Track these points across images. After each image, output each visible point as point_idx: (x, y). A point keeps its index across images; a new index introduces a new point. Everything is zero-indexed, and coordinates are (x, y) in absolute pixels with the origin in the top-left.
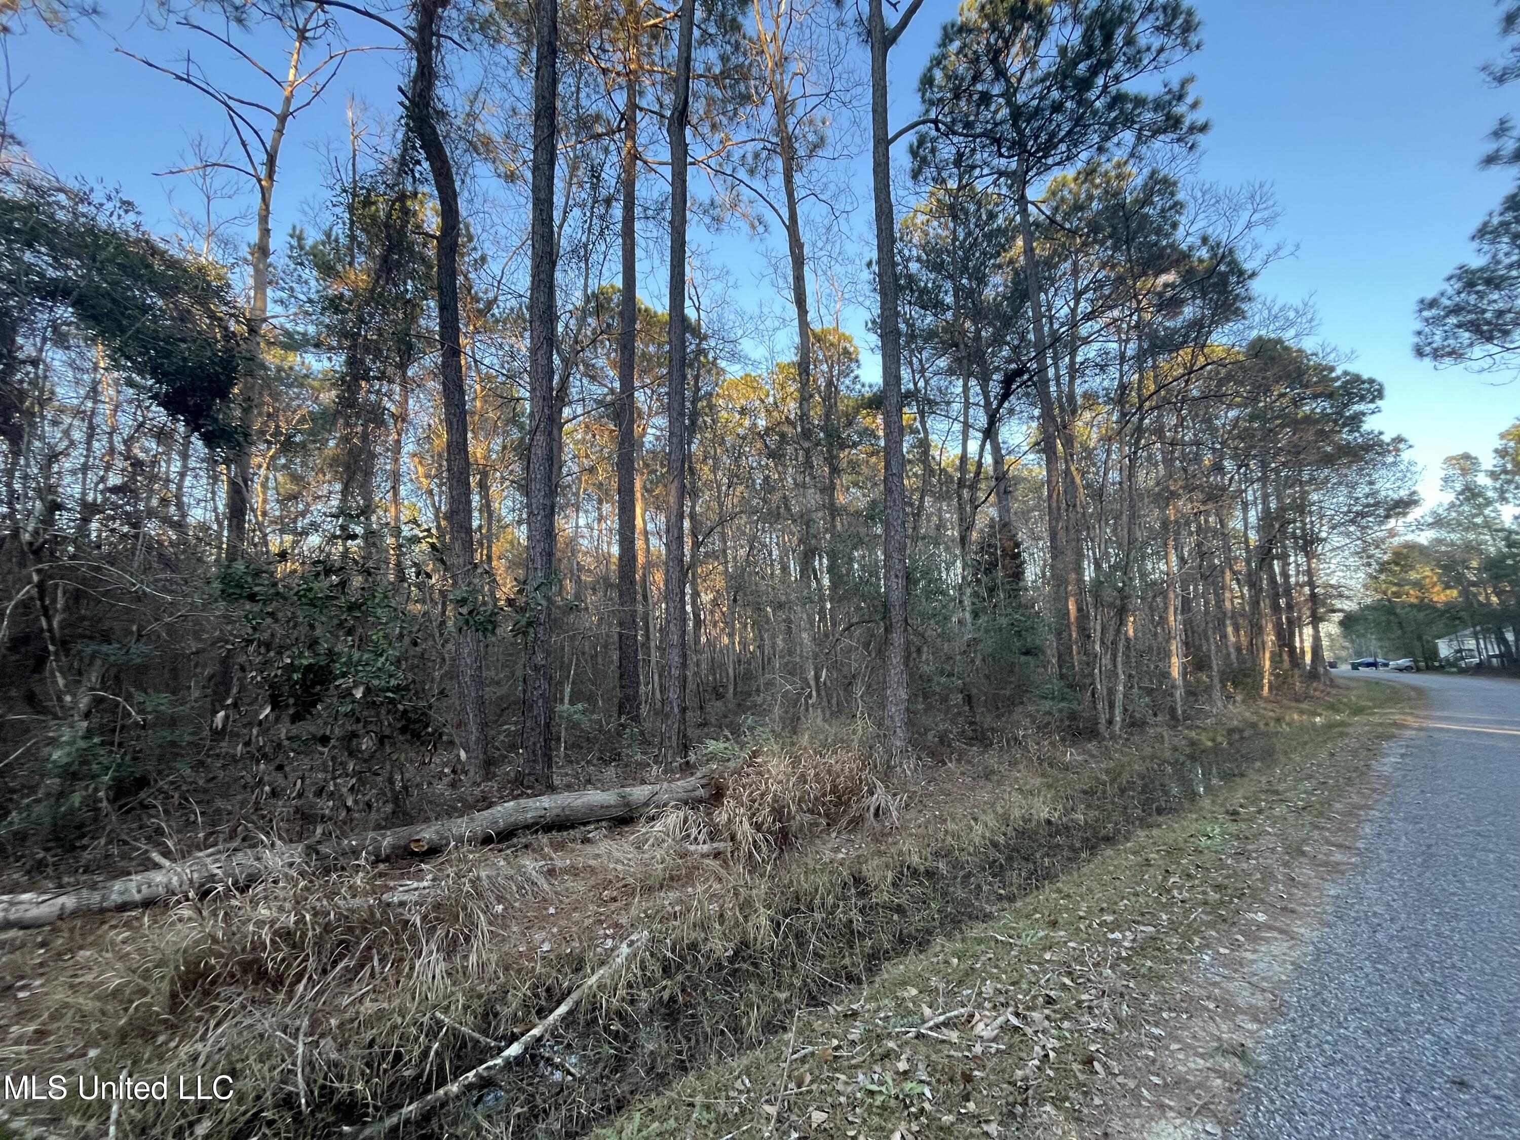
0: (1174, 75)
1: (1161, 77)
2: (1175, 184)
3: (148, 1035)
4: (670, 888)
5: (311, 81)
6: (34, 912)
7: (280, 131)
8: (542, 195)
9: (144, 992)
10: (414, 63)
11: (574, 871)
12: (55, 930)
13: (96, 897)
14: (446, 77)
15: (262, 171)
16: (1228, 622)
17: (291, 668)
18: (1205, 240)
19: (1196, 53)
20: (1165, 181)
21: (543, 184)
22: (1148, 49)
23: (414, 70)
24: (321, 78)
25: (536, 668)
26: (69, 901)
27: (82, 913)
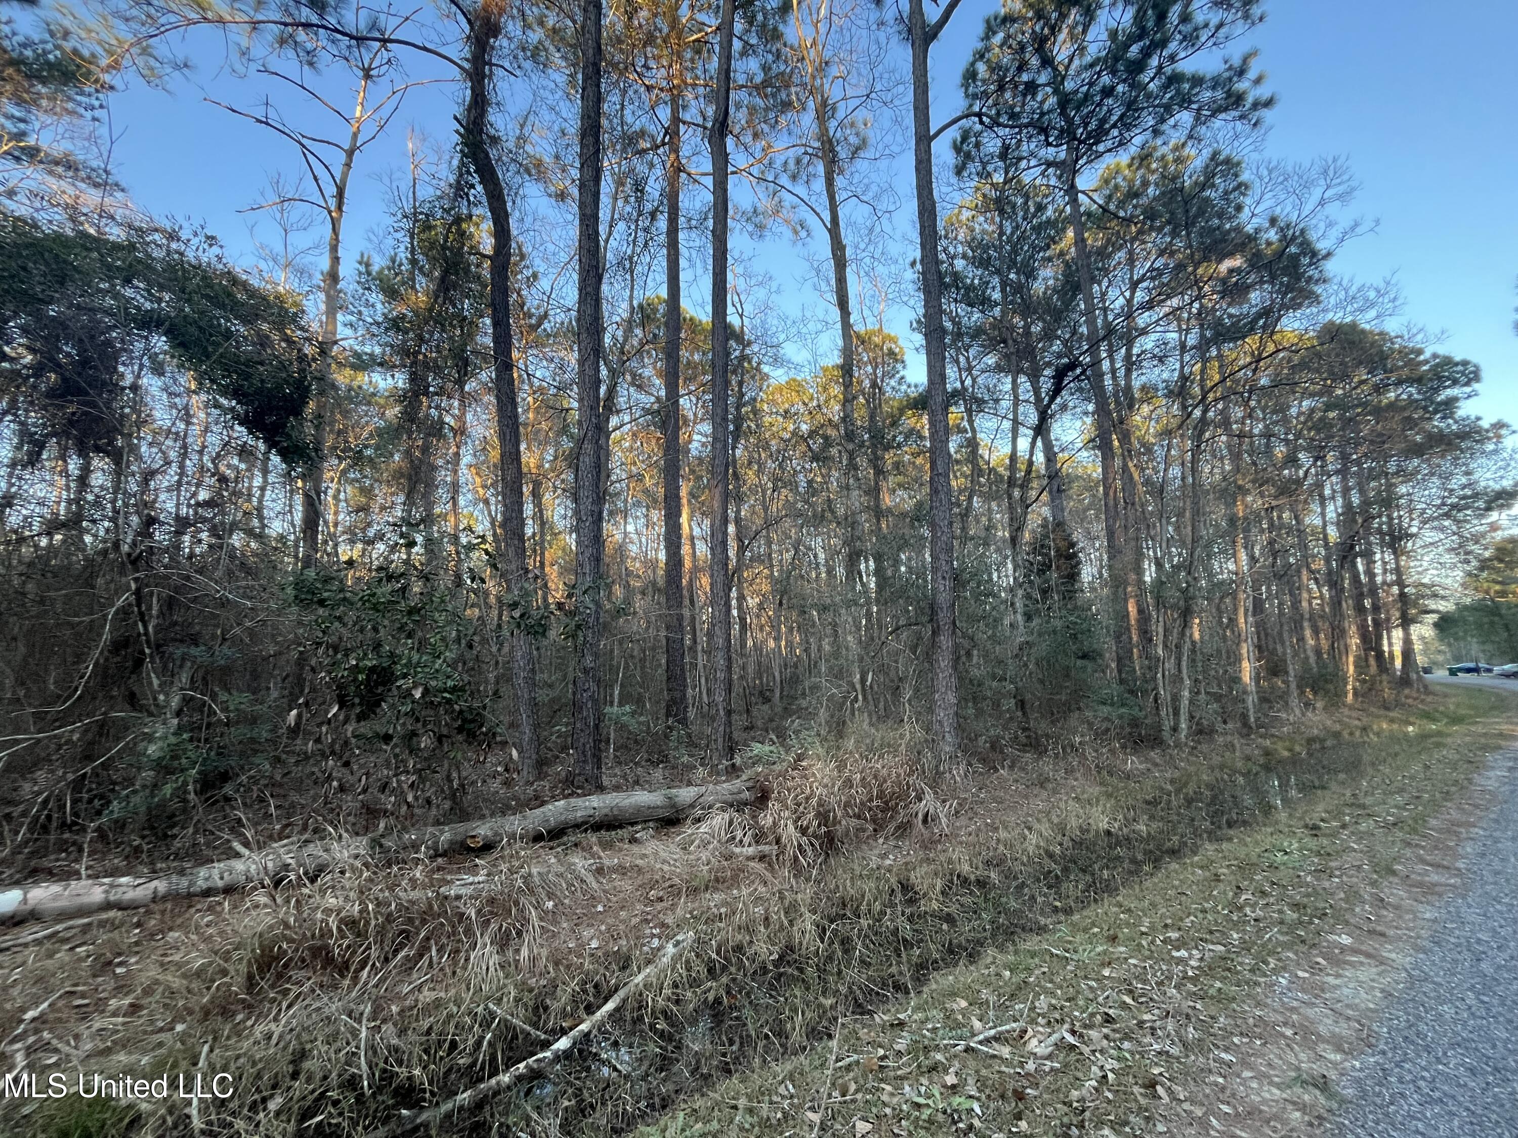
0: (1235, 51)
1: (1222, 52)
2: (1238, 164)
3: (226, 1013)
4: (716, 889)
5: (376, 117)
6: (131, 895)
7: (348, 165)
8: (588, 211)
9: (224, 973)
10: (469, 92)
11: (622, 870)
12: (149, 913)
13: (184, 883)
14: (498, 104)
15: (332, 203)
16: (1306, 624)
17: (356, 669)
18: (1273, 221)
19: (1260, 26)
20: (1227, 161)
21: (589, 200)
22: (1206, 25)
23: (468, 99)
24: (385, 112)
25: (586, 671)
26: (161, 885)
27: (172, 896)
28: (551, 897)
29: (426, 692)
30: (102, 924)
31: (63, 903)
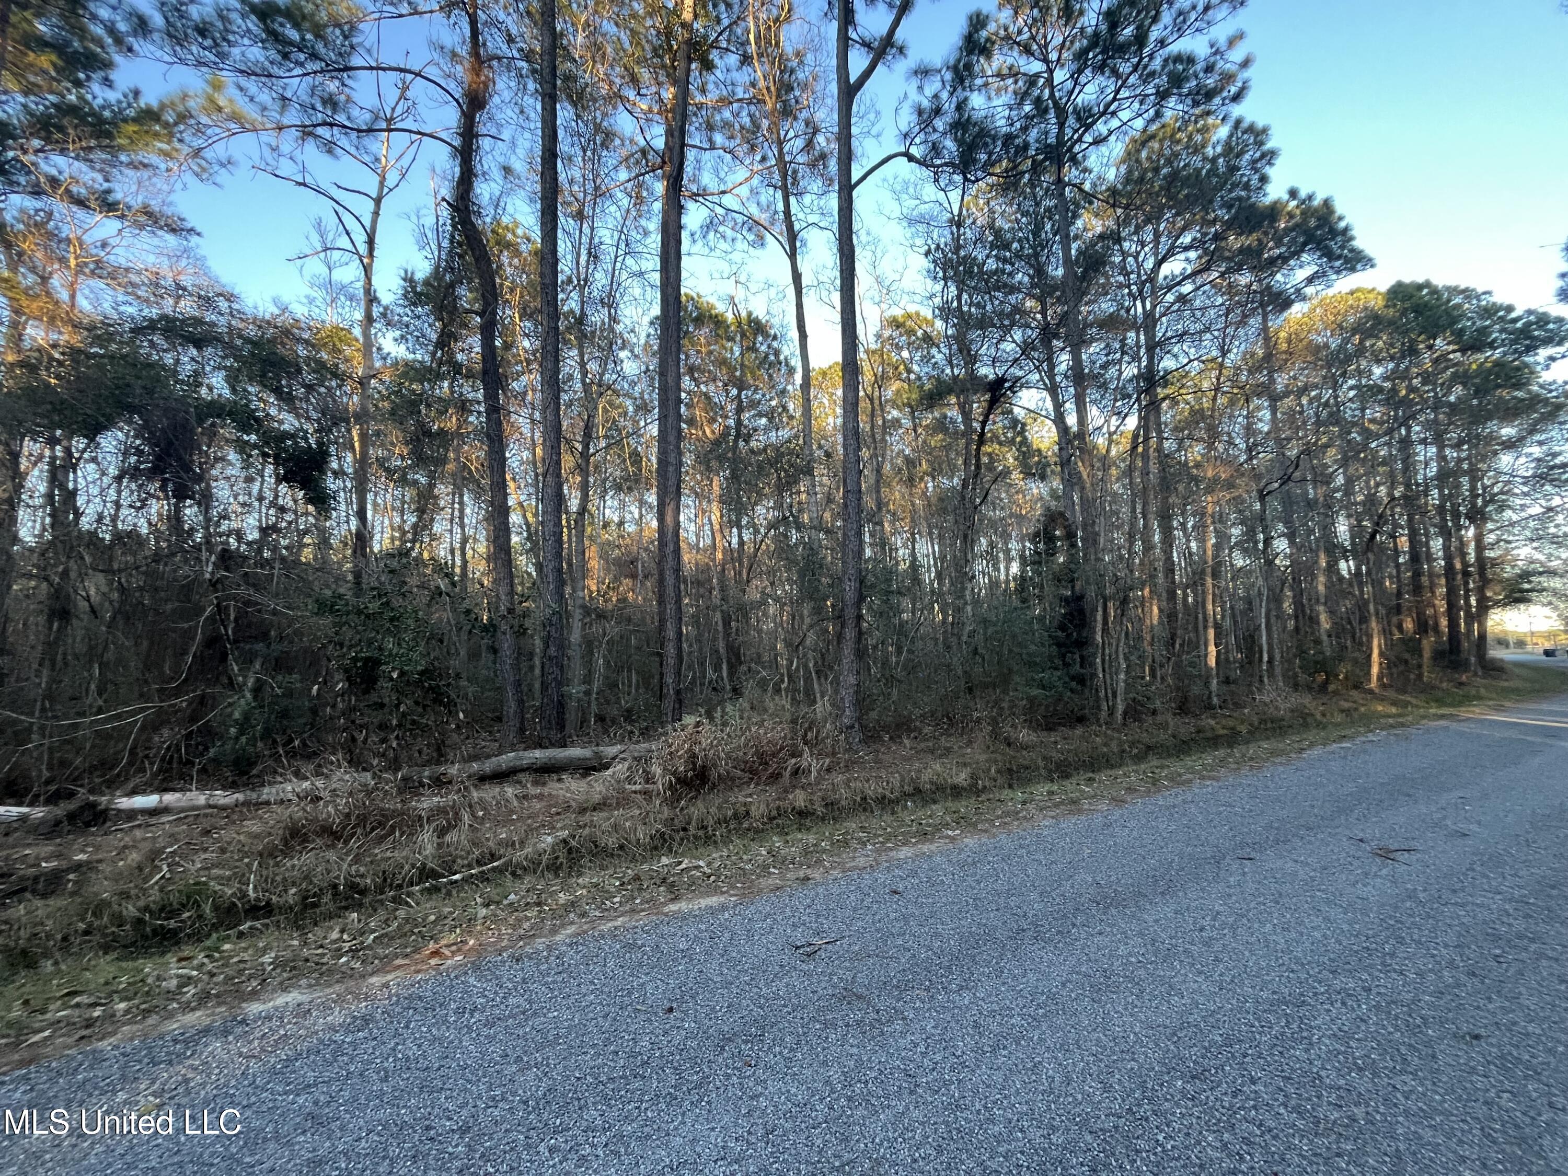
1: (1206, 37)
4: (601, 810)
6: (222, 801)
7: (376, 214)
10: (457, 170)
11: (540, 797)
12: (233, 812)
13: (254, 796)
14: (484, 174)
15: (363, 249)
17: (355, 660)
19: (1241, 11)
23: (457, 175)
24: (405, 162)
26: (240, 796)
27: (247, 803)
28: (483, 809)
29: (402, 674)
30: (206, 815)
31: (182, 804)
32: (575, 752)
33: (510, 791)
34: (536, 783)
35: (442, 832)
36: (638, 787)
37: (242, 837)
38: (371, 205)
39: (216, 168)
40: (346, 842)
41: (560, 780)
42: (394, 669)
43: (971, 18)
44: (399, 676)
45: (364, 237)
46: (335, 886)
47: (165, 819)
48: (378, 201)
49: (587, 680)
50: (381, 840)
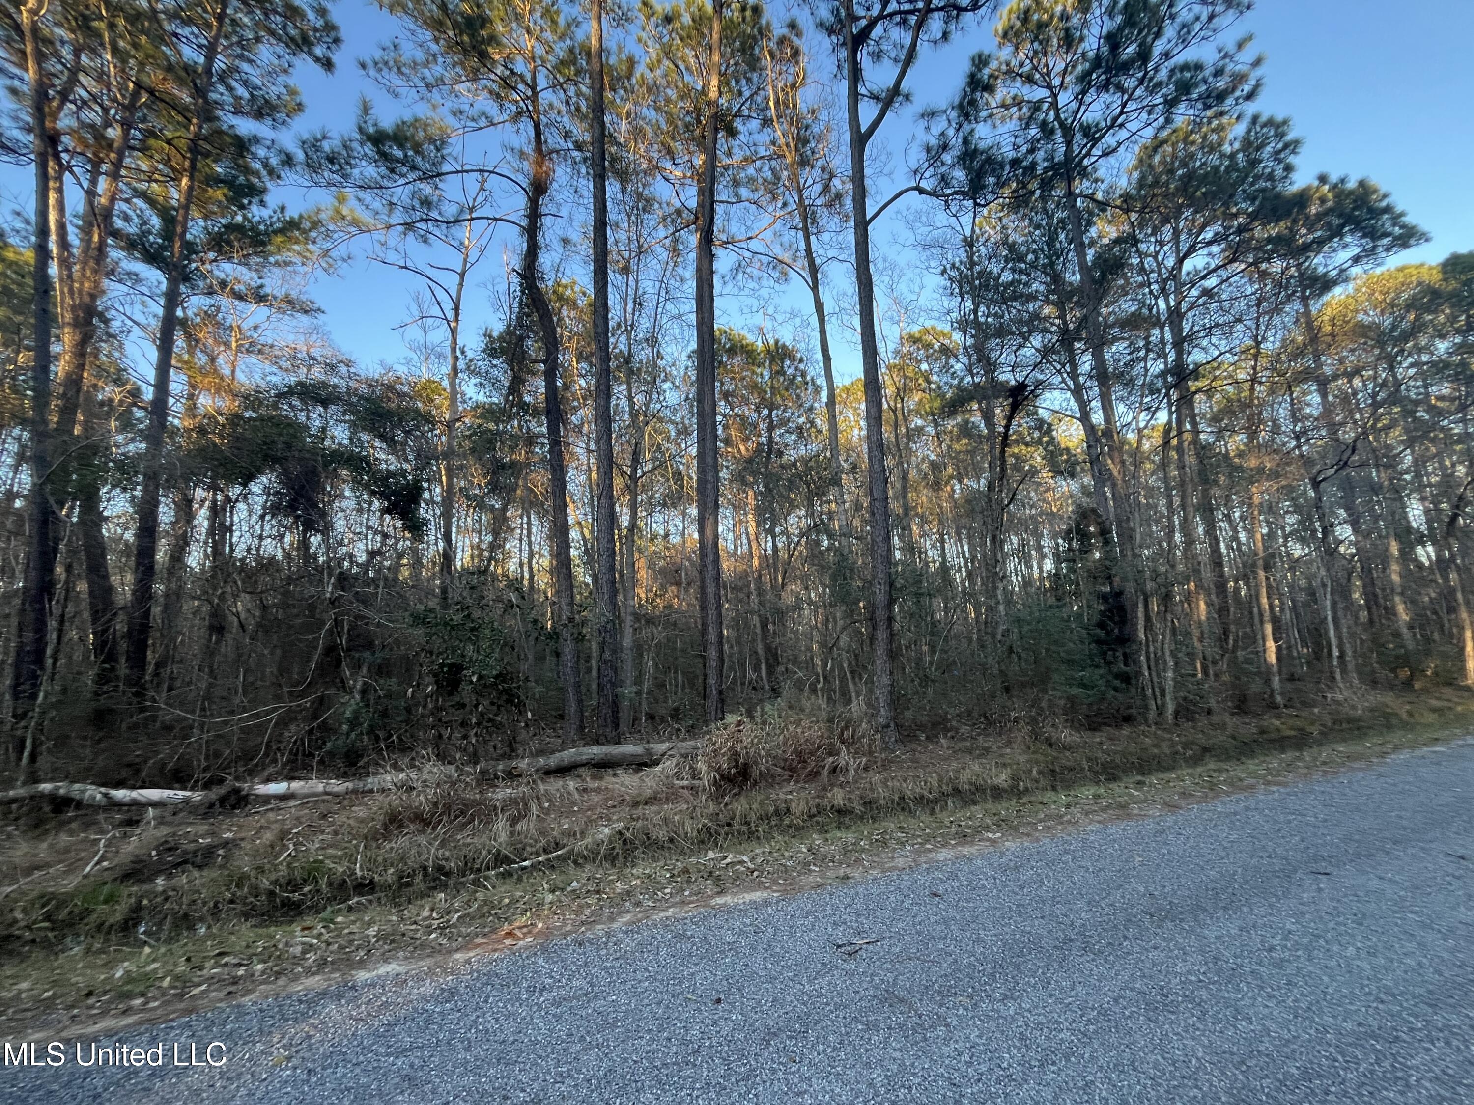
4: (652, 804)
6: (336, 789)
7: (461, 285)
10: (525, 245)
11: (598, 790)
12: (345, 799)
13: (361, 784)
17: (442, 665)
23: (525, 248)
24: (484, 241)
26: (350, 785)
27: (355, 791)
28: (549, 801)
29: (480, 677)
30: (323, 801)
31: (306, 791)
32: (629, 749)
33: (572, 784)
34: (594, 777)
35: (514, 821)
36: (685, 783)
37: (351, 822)
38: (457, 278)
39: (340, 263)
40: (434, 829)
41: (615, 775)
42: (473, 674)
43: (973, 60)
44: (479, 679)
45: (452, 306)
46: (425, 868)
47: (292, 804)
48: (462, 275)
49: (638, 681)
50: (463, 827)
